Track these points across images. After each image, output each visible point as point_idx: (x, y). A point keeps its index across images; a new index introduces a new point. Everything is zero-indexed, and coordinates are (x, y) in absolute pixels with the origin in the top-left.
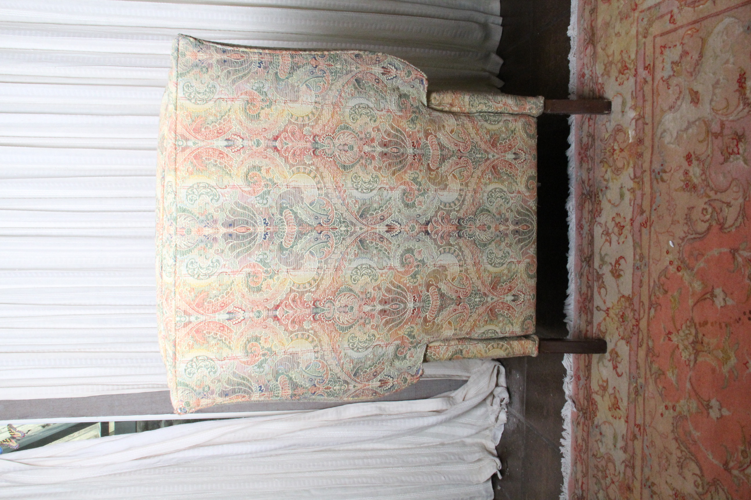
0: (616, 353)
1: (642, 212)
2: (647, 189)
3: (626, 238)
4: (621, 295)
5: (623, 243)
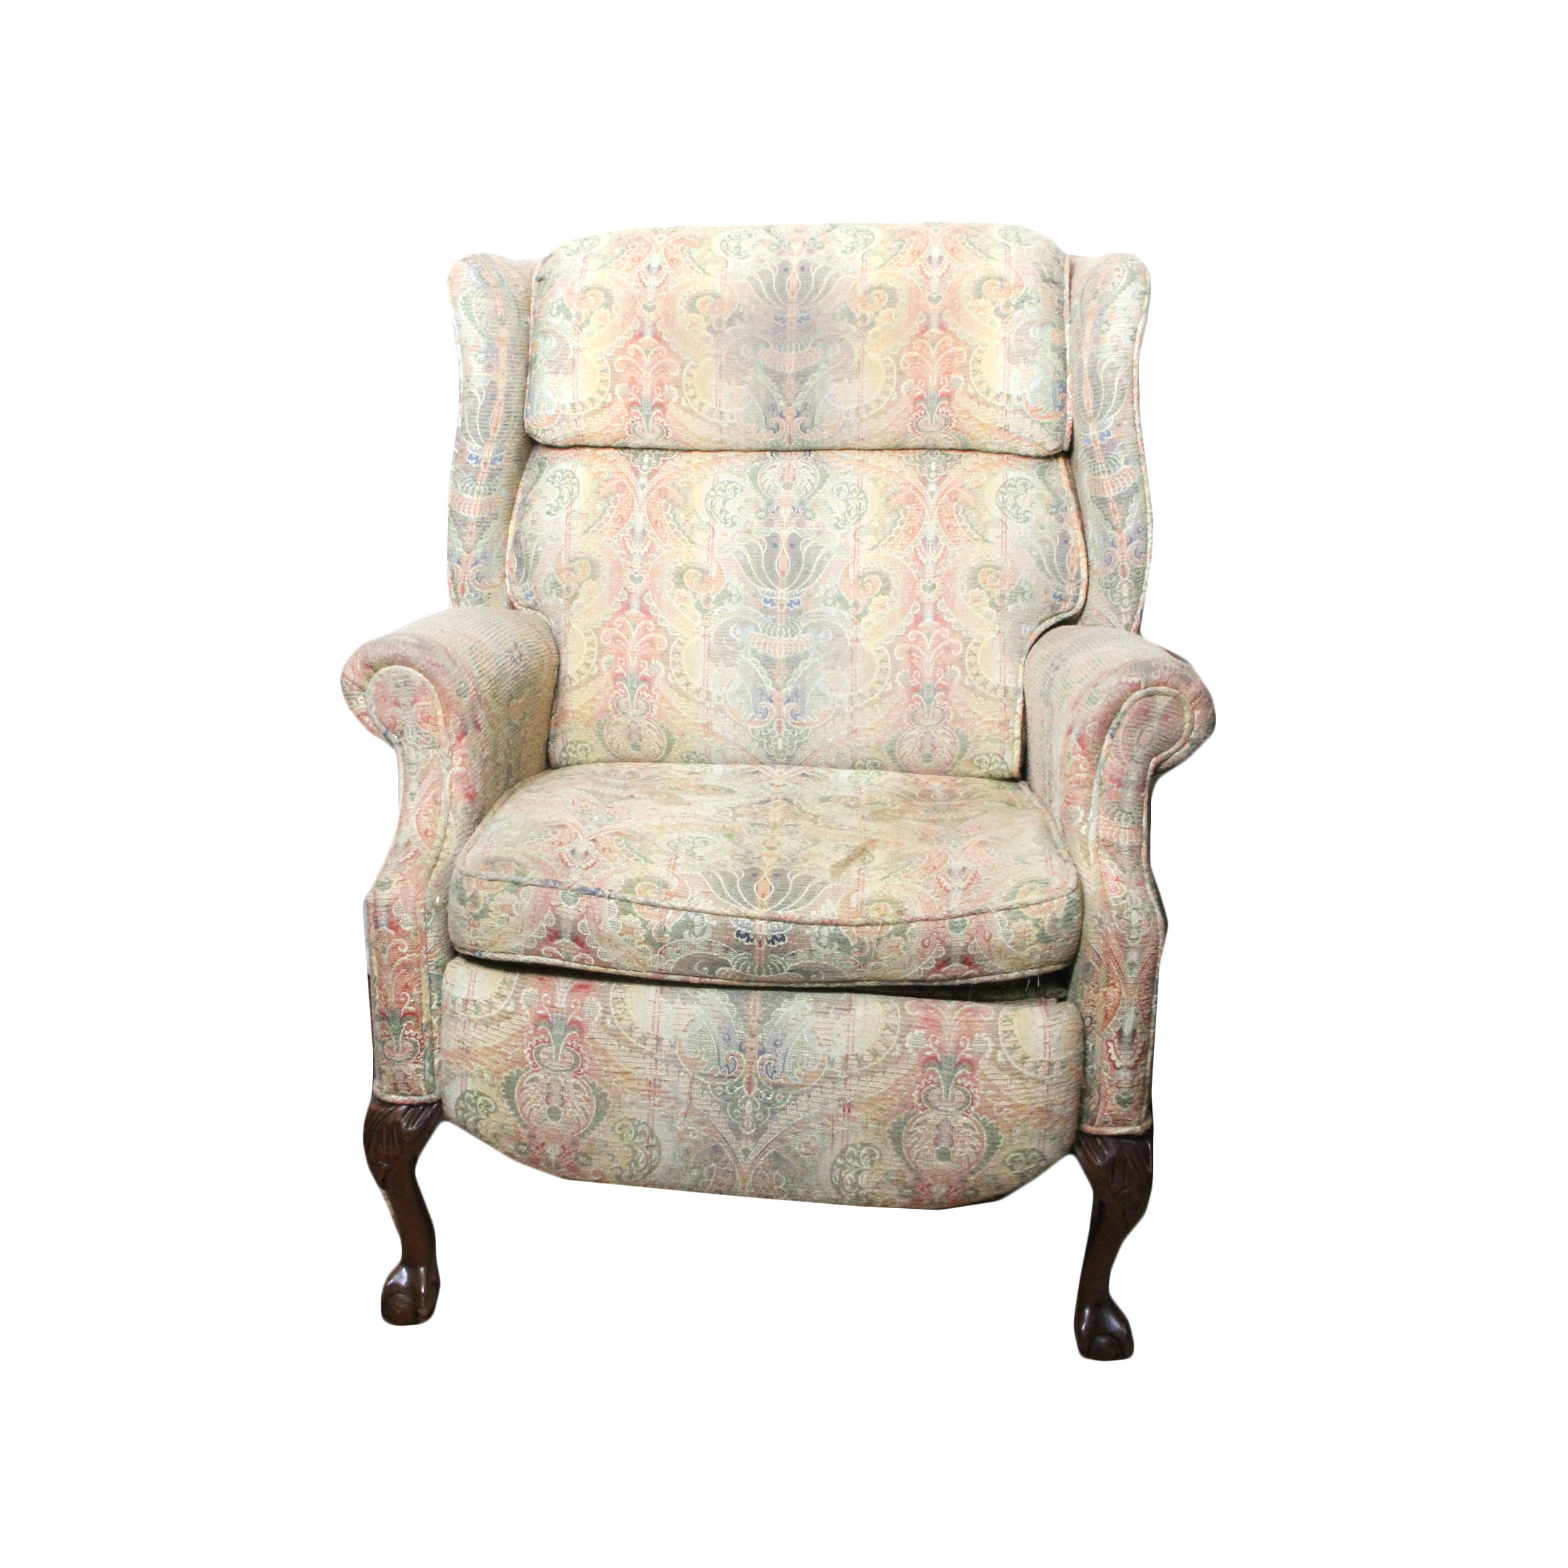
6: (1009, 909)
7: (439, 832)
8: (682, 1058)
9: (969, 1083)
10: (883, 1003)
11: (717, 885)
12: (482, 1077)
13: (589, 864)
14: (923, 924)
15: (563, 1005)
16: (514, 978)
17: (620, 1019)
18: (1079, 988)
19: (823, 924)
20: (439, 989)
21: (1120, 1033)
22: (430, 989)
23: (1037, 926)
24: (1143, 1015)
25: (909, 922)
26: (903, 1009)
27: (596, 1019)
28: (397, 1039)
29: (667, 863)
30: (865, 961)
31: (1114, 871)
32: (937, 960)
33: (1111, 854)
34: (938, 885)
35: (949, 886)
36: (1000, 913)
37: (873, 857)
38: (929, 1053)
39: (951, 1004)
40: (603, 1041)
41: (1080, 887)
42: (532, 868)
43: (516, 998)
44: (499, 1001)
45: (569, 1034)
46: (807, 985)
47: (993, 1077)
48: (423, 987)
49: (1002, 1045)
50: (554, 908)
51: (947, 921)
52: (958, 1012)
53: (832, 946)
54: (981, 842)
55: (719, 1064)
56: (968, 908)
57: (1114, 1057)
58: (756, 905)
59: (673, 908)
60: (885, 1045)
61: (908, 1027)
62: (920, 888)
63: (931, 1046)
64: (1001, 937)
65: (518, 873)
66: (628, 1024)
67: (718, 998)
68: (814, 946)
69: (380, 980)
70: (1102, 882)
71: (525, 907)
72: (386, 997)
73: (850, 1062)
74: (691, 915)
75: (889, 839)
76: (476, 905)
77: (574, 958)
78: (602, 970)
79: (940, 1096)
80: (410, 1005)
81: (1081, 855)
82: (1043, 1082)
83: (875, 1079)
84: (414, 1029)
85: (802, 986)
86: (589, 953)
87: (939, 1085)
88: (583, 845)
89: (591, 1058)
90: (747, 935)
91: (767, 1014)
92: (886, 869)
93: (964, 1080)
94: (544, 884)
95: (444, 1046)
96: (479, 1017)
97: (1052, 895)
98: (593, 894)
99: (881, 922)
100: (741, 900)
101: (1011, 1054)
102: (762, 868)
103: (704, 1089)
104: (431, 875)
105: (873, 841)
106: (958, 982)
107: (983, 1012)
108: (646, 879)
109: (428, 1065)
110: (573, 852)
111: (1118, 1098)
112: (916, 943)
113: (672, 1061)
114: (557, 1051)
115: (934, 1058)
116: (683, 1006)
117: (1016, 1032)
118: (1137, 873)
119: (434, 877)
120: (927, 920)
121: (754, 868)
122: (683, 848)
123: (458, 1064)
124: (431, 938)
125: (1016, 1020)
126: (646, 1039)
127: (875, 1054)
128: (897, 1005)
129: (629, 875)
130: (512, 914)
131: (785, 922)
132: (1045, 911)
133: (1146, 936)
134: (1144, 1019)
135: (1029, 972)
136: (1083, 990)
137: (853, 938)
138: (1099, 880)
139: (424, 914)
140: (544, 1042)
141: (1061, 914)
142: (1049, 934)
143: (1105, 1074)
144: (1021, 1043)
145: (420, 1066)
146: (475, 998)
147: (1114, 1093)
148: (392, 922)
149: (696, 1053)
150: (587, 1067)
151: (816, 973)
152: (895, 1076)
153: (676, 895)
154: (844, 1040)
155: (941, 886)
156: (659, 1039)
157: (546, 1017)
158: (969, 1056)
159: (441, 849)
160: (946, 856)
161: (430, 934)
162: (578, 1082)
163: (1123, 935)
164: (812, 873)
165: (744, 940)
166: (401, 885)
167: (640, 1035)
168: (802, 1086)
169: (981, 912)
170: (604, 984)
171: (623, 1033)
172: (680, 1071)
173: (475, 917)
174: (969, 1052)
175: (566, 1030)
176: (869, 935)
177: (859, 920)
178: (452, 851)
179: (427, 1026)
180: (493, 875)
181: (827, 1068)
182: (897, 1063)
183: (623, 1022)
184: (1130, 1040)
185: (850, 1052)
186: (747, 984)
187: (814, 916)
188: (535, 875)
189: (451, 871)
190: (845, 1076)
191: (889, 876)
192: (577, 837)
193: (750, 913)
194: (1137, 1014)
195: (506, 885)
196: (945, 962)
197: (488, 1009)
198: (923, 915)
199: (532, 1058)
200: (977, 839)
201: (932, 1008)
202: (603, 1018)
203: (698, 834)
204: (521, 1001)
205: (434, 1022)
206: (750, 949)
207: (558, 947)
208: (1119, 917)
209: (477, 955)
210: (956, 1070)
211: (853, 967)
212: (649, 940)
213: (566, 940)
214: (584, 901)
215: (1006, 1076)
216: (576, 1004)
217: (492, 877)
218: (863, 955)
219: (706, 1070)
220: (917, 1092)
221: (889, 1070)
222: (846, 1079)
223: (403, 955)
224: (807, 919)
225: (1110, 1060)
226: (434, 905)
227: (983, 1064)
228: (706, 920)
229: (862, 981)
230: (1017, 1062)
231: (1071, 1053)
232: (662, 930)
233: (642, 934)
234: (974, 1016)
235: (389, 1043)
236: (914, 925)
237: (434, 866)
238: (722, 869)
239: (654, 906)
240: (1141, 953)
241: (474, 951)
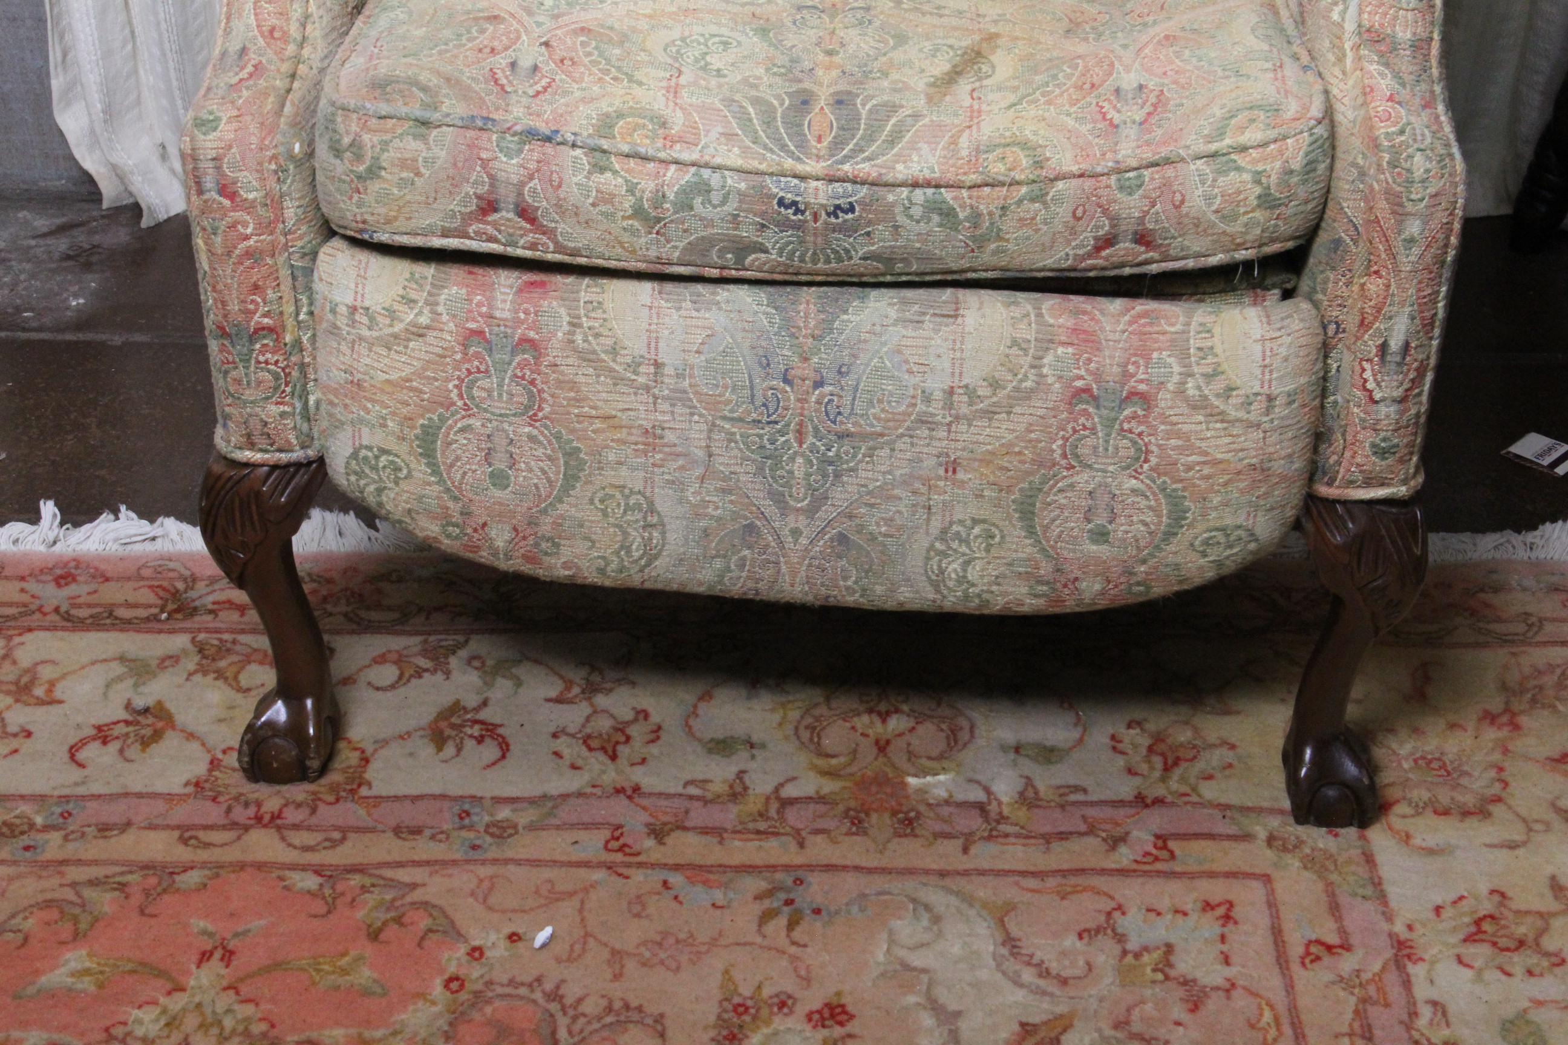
0: (157, 735)
1: (658, 833)
2: (742, 851)
3: (574, 767)
4: (369, 749)
5: (557, 754)
6: (1214, 155)
7: (294, 30)
8: (696, 393)
9: (1142, 428)
10: (1008, 305)
11: (745, 121)
12: (385, 426)
13: (539, 88)
14: (1075, 182)
15: (507, 315)
16: (428, 271)
17: (597, 335)
18: (1320, 278)
19: (915, 185)
20: (309, 289)
21: (1383, 348)
22: (294, 288)
23: (1258, 182)
24: (1423, 319)
25: (1052, 180)
26: (1039, 315)
27: (560, 334)
28: (247, 368)
29: (664, 84)
30: (980, 242)
31: (1385, 84)
32: (1096, 239)
33: (1381, 54)
34: (1100, 117)
35: (1117, 118)
36: (1199, 162)
37: (993, 67)
38: (1079, 384)
39: (1116, 305)
40: (570, 367)
41: (1329, 115)
42: (447, 96)
43: (432, 304)
44: (405, 308)
45: (518, 359)
46: (889, 278)
47: (1181, 419)
48: (282, 287)
49: (1196, 369)
50: (485, 163)
51: (1114, 177)
52: (1127, 318)
53: (929, 220)
54: (1167, 37)
55: (753, 403)
56: (1148, 155)
57: (1371, 385)
58: (809, 156)
59: (677, 162)
60: (1010, 370)
61: (1047, 343)
62: (1070, 122)
63: (1082, 372)
64: (1200, 202)
65: (426, 106)
66: (609, 342)
67: (749, 300)
68: (901, 219)
69: (213, 276)
70: (1364, 104)
71: (439, 162)
72: (224, 303)
73: (955, 398)
74: (706, 173)
75: (1018, 34)
76: (359, 158)
77: (522, 242)
78: (567, 259)
79: (1095, 448)
80: (264, 316)
81: (1331, 57)
82: (1258, 426)
83: (995, 424)
84: (273, 353)
85: (881, 279)
86: (544, 233)
87: (1093, 430)
88: (529, 54)
89: (552, 396)
90: (794, 203)
91: (827, 325)
92: (1015, 89)
93: (1133, 424)
94: (468, 124)
95: (322, 376)
96: (375, 334)
97: (1283, 130)
98: (548, 139)
99: (1008, 180)
100: (783, 147)
101: (1208, 384)
102: (815, 88)
103: (730, 441)
104: (283, 105)
105: (992, 38)
106: (1127, 271)
107: (1166, 317)
108: (635, 112)
109: (298, 405)
110: (513, 65)
111: (1373, 445)
112: (1063, 212)
113: (680, 400)
114: (500, 385)
115: (1087, 390)
116: (694, 314)
117: (1218, 349)
118: (1424, 86)
119: (288, 109)
120: (1081, 176)
121: (805, 91)
122: (692, 54)
123: (346, 406)
124: (291, 211)
125: (1217, 330)
126: (640, 364)
127: (995, 385)
128: (1029, 308)
129: (605, 106)
130: (418, 174)
131: (855, 182)
132: (1274, 159)
133: (1436, 195)
134: (1424, 326)
135: (1242, 255)
136: (1326, 281)
137: (963, 206)
138: (1360, 100)
139: (276, 172)
140: (479, 371)
141: (1296, 164)
142: (1278, 195)
143: (1356, 410)
144: (1225, 366)
145: (287, 409)
146: (367, 304)
147: (1367, 438)
148: (224, 186)
149: (717, 386)
150: (547, 409)
151: (903, 260)
152: (1026, 419)
153: (681, 140)
154: (947, 365)
155: (1104, 119)
156: (657, 365)
157: (480, 333)
158: (1142, 387)
159: (298, 60)
160: (1112, 65)
161: (287, 203)
162: (535, 432)
163: (1398, 196)
164: (896, 98)
165: (790, 211)
166: (235, 125)
167: (629, 360)
168: (882, 435)
169: (1168, 162)
170: (570, 280)
171: (603, 356)
172: (692, 414)
173: (359, 177)
174: (1142, 381)
175: (513, 353)
176: (988, 201)
177: (973, 178)
178: (317, 64)
179: (293, 346)
180: (384, 108)
181: (921, 407)
182: (1029, 398)
183: (602, 340)
184: (1398, 359)
185: (957, 383)
186: (795, 278)
187: (901, 172)
188: (453, 107)
189: (317, 98)
190: (949, 419)
191: (1019, 102)
192: (518, 38)
193: (800, 168)
194: (1413, 318)
195: (407, 125)
196: (1109, 241)
197: (388, 321)
198: (1075, 169)
199: (461, 396)
200: (1159, 30)
201: (1085, 313)
202: (570, 333)
203: (714, 29)
204: (440, 309)
205: (305, 339)
206: (799, 226)
207: (495, 224)
208: (1393, 164)
209: (366, 237)
210: (1121, 409)
211: (962, 251)
212: (638, 212)
213: (507, 214)
214: (533, 152)
215: (1201, 418)
216: (526, 312)
217: (383, 113)
218: (978, 232)
219: (732, 411)
220: (1060, 442)
221: (1017, 410)
222: (949, 424)
223: (247, 238)
224: (889, 178)
225: (1365, 389)
226: (291, 157)
227: (1164, 400)
228: (729, 181)
229: (975, 271)
230: (1218, 396)
231: (1303, 380)
232: (659, 198)
233: (628, 203)
234: (1151, 324)
235: (234, 374)
236: (1060, 185)
237: (289, 91)
238: (754, 93)
239: (645, 158)
240: (1426, 223)
241: (361, 231)
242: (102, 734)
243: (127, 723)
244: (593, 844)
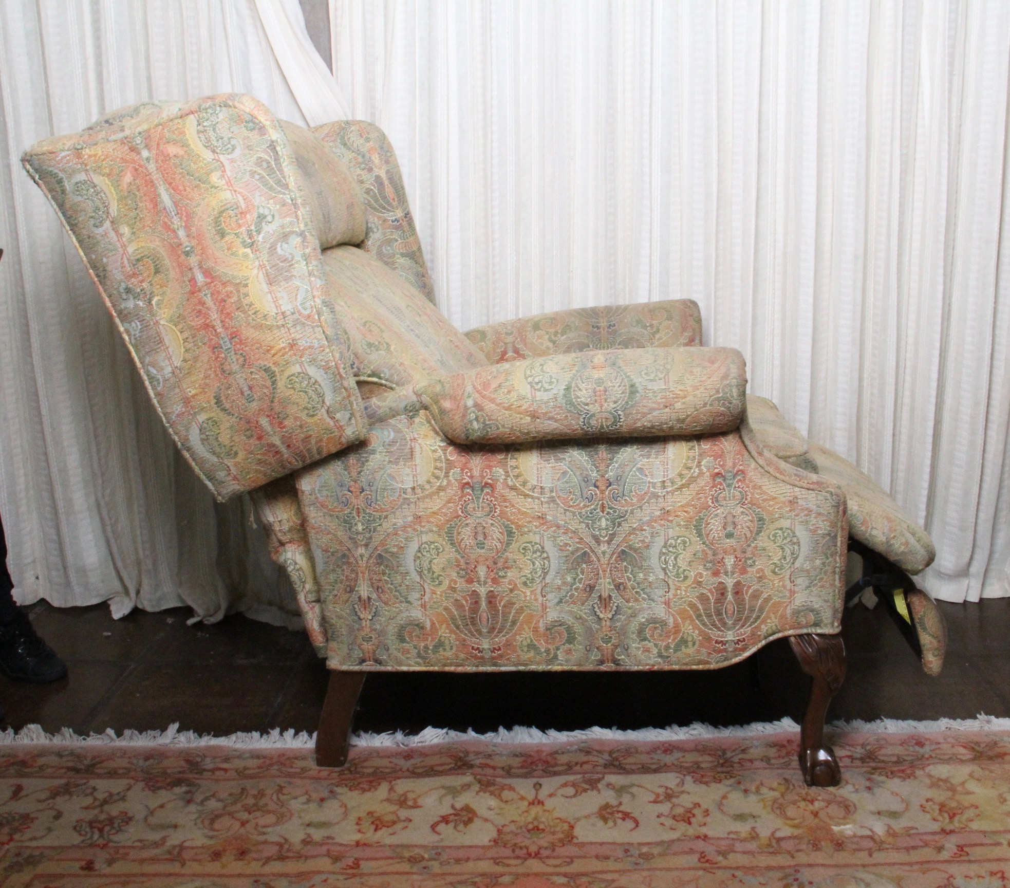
0: (470, 820)
1: (724, 854)
2: (764, 861)
3: (672, 829)
4: (572, 822)
5: (662, 824)
242: (445, 819)
243: (455, 815)
244: (693, 859)
